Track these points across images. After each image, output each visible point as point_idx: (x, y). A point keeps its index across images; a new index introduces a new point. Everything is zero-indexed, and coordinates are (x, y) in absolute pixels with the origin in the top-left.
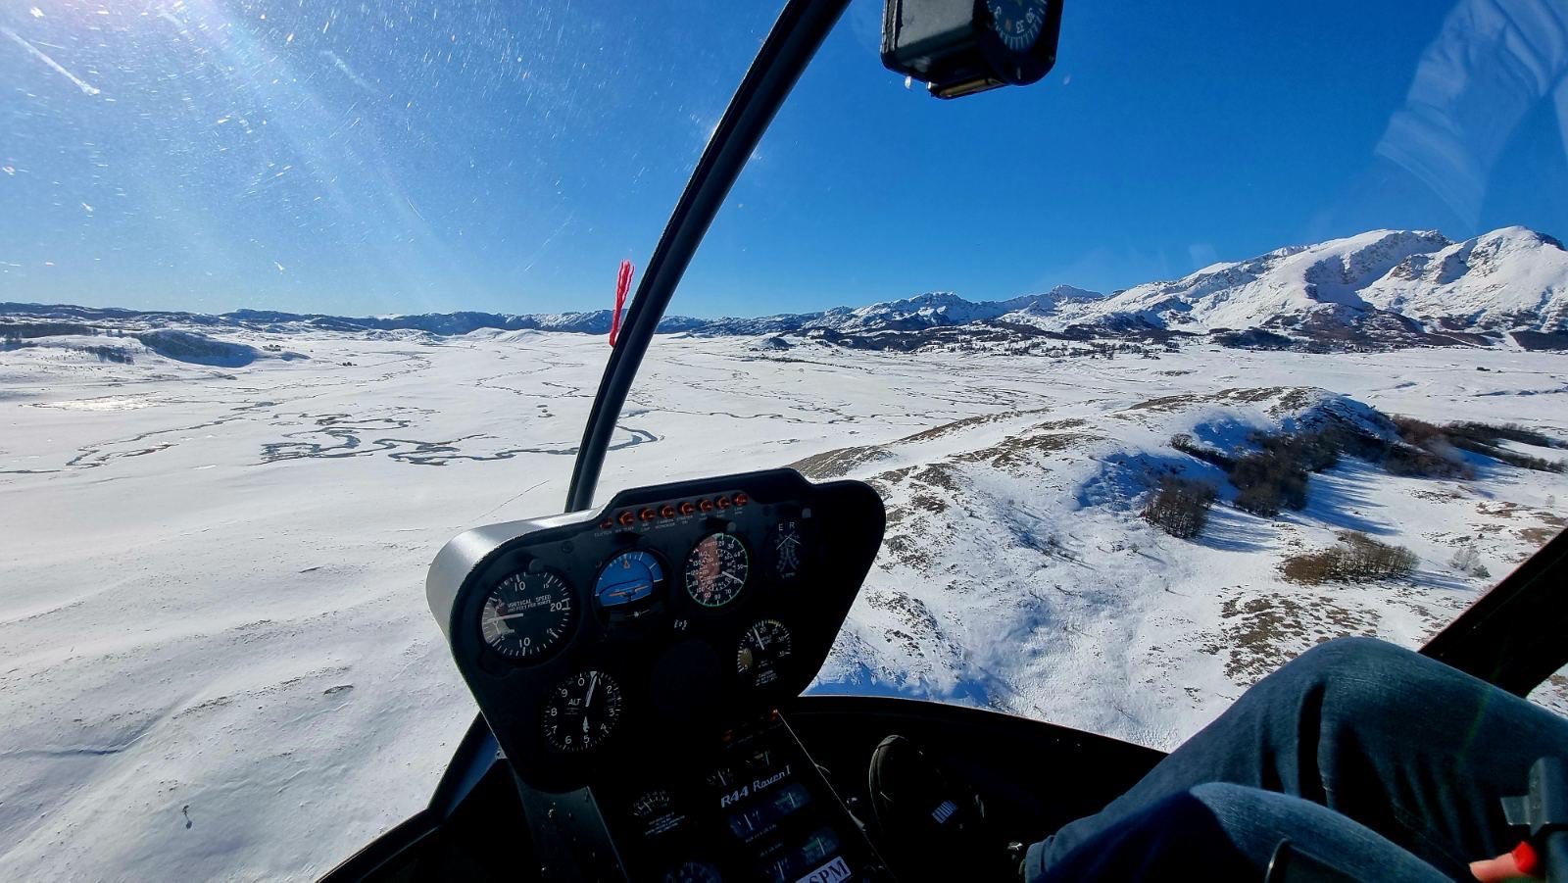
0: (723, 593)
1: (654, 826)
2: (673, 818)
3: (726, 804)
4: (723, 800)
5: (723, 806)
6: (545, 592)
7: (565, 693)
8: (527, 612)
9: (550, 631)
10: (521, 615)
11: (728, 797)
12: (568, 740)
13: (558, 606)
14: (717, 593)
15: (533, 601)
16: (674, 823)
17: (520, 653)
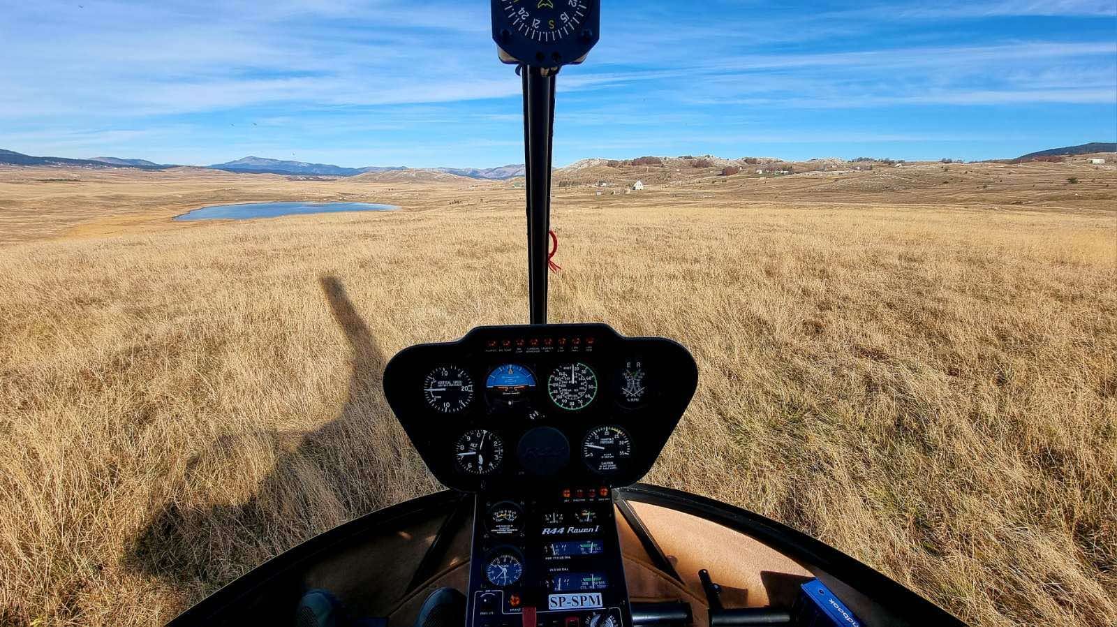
0: (576, 402)
1: (498, 528)
2: (511, 528)
3: (546, 533)
4: (545, 530)
5: (543, 533)
6: (458, 379)
7: (469, 439)
8: (448, 388)
9: (461, 401)
10: (444, 389)
11: (549, 530)
12: (470, 465)
13: (464, 389)
14: (572, 401)
15: (452, 383)
16: (510, 531)
17: (444, 410)
